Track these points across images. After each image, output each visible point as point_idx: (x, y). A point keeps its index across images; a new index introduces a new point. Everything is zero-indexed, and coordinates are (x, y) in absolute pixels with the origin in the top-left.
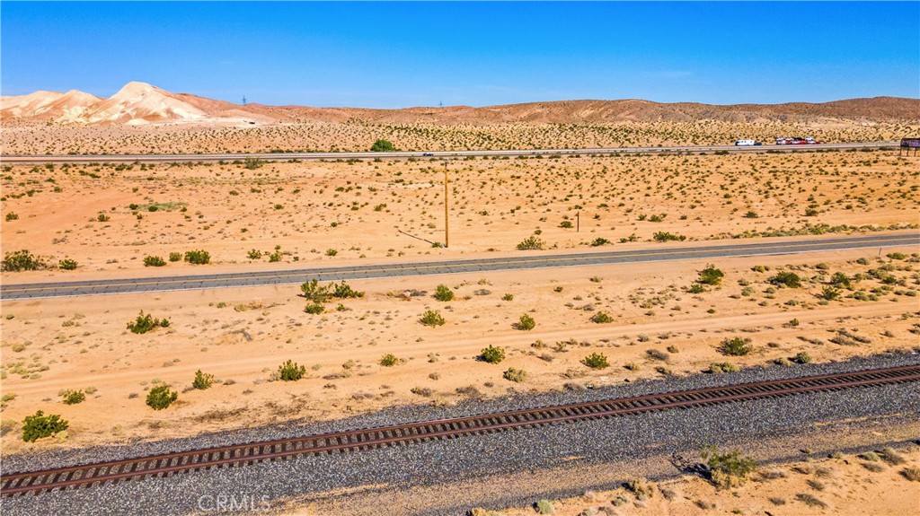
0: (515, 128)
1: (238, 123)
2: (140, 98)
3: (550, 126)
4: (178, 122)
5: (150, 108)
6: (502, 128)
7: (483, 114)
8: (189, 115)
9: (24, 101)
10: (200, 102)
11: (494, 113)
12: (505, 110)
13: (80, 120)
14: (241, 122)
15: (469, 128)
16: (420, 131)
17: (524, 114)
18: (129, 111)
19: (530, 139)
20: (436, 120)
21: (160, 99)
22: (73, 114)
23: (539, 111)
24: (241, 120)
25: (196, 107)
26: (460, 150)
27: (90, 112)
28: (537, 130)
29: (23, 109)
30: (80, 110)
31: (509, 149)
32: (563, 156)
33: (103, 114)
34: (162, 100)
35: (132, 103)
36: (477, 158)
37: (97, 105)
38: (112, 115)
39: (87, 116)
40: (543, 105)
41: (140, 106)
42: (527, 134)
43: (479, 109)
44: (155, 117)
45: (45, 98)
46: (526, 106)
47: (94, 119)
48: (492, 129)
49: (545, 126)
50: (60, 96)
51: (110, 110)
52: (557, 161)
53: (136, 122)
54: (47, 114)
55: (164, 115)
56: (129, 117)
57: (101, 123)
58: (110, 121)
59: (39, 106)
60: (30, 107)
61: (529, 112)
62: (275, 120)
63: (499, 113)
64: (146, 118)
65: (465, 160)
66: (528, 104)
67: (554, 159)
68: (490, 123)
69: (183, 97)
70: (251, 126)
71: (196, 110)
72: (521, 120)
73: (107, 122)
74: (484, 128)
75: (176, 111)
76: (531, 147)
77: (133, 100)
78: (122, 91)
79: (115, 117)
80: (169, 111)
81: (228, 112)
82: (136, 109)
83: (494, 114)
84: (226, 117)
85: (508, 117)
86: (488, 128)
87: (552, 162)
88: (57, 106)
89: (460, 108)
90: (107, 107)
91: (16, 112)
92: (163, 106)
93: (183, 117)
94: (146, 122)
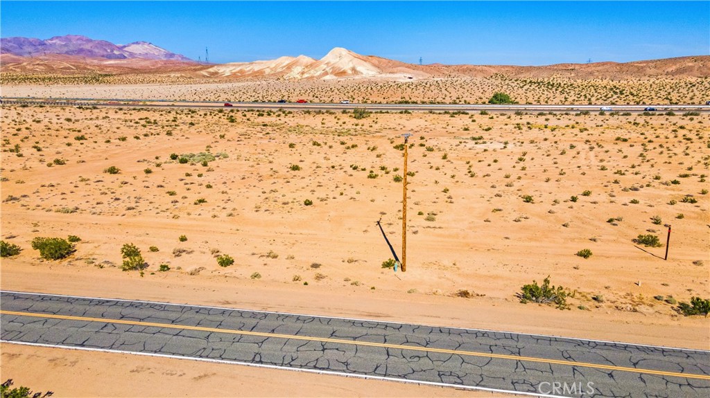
0: (657, 82)
1: (400, 78)
2: (338, 60)
3: (700, 79)
4: (357, 77)
5: (342, 66)
6: (641, 82)
7: (625, 69)
8: (367, 71)
9: (273, 64)
10: (379, 62)
11: (638, 67)
12: (651, 64)
13: (298, 76)
14: (402, 77)
15: (605, 82)
16: (552, 85)
17: (674, 68)
18: (327, 69)
19: (669, 93)
20: (573, 75)
21: (349, 60)
22: (296, 72)
23: (690, 64)
24: (402, 75)
25: (374, 65)
26: (581, 104)
27: (306, 70)
28: (683, 84)
29: (272, 69)
30: (300, 69)
31: (638, 104)
32: (702, 113)
33: (312, 71)
34: (351, 61)
35: (332, 63)
36: (592, 113)
37: (311, 65)
38: (317, 72)
39: (303, 73)
40: (695, 59)
41: (336, 65)
42: (668, 87)
43: (623, 64)
44: (342, 73)
45: (285, 60)
46: (674, 60)
47: (306, 75)
48: (631, 83)
49: (693, 80)
50: (294, 59)
51: (317, 68)
52: (692, 119)
53: (327, 78)
54: (281, 72)
55: (350, 72)
56: (326, 73)
57: (309, 78)
58: (314, 77)
59: (280, 67)
60: (276, 67)
61: (678, 66)
62: (429, 75)
63: (642, 67)
64: (336, 75)
65: (577, 115)
66: (679, 58)
67: (689, 117)
68: (629, 77)
69: (368, 58)
70: (409, 80)
71: (373, 68)
72: (667, 74)
73: (312, 78)
74: (621, 82)
75: (359, 68)
76: (667, 102)
77: (333, 61)
78: (328, 55)
79: (318, 73)
80: (354, 69)
81: (395, 70)
82: (333, 68)
83: (638, 69)
84: (393, 73)
85: (652, 71)
86: (626, 82)
87: (686, 122)
88: (289, 67)
89: (604, 64)
90: (316, 66)
91: (268, 71)
92: (351, 65)
93: (362, 73)
94: (335, 77)
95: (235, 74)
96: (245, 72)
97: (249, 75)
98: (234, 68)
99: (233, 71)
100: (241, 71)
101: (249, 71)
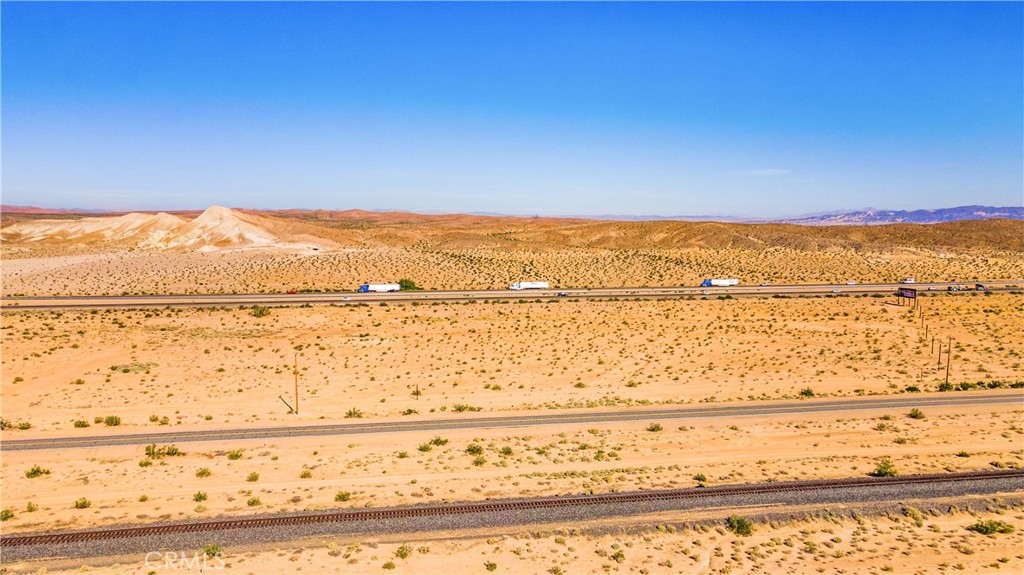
1: (303, 250)
2: (218, 222)
4: (245, 248)
5: (224, 232)
8: (259, 240)
9: (116, 223)
10: (275, 225)
11: (563, 236)
13: (161, 245)
14: (305, 248)
16: (472, 260)
18: (204, 236)
21: (234, 224)
22: (156, 238)
23: (613, 233)
24: (304, 246)
25: (269, 231)
27: (172, 235)
29: (114, 231)
30: (162, 234)
33: (182, 238)
34: (236, 225)
35: (210, 227)
37: (179, 228)
38: (189, 239)
39: (168, 240)
41: (216, 231)
44: (226, 242)
45: (135, 220)
47: (173, 244)
50: (149, 217)
51: (189, 234)
53: (206, 249)
54: (133, 237)
55: (236, 240)
56: (203, 242)
57: (177, 249)
58: (185, 247)
59: (130, 228)
60: (121, 229)
61: (602, 234)
62: (338, 245)
64: (217, 244)
69: (259, 220)
70: (314, 253)
71: (267, 235)
73: (181, 249)
75: (247, 236)
77: (211, 225)
79: (191, 242)
80: (241, 237)
81: (296, 237)
82: (211, 234)
84: (293, 242)
88: (144, 229)
90: (188, 230)
91: (108, 234)
92: (237, 231)
93: (253, 242)
94: (216, 249)
95: (52, 237)
96: (69, 234)
97: (79, 240)
98: (48, 227)
99: (48, 233)
100: (62, 233)
101: (75, 233)
